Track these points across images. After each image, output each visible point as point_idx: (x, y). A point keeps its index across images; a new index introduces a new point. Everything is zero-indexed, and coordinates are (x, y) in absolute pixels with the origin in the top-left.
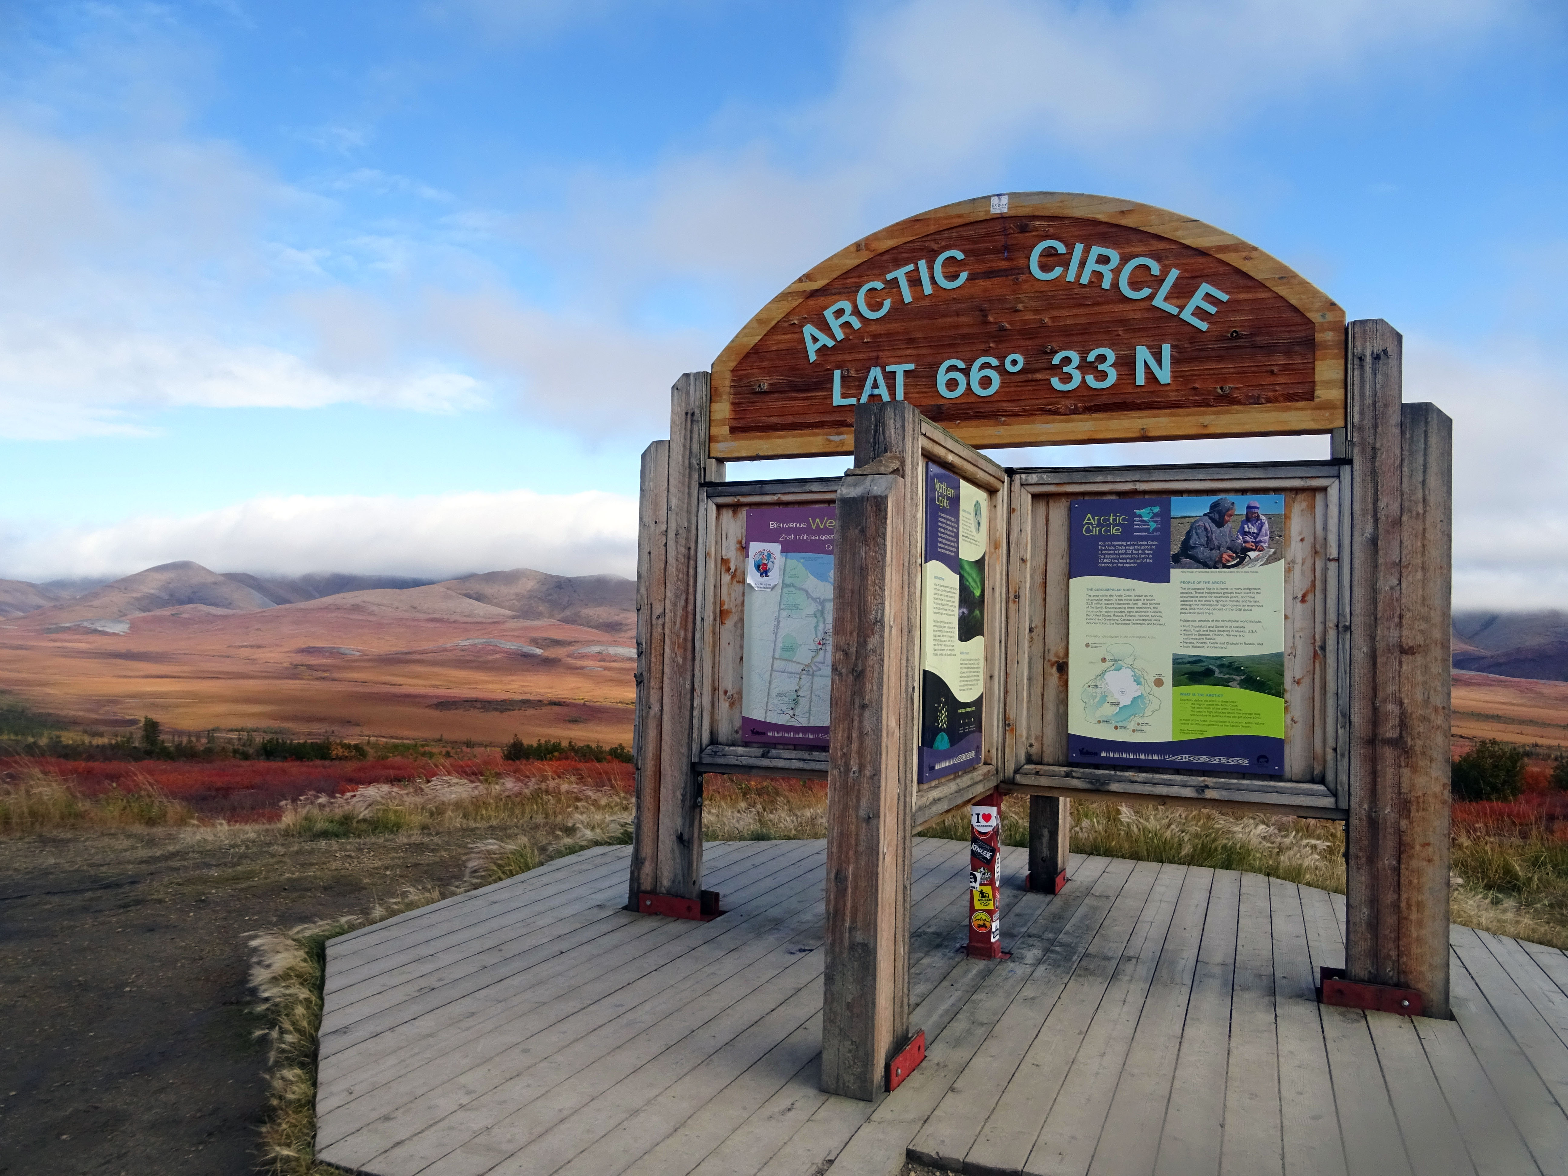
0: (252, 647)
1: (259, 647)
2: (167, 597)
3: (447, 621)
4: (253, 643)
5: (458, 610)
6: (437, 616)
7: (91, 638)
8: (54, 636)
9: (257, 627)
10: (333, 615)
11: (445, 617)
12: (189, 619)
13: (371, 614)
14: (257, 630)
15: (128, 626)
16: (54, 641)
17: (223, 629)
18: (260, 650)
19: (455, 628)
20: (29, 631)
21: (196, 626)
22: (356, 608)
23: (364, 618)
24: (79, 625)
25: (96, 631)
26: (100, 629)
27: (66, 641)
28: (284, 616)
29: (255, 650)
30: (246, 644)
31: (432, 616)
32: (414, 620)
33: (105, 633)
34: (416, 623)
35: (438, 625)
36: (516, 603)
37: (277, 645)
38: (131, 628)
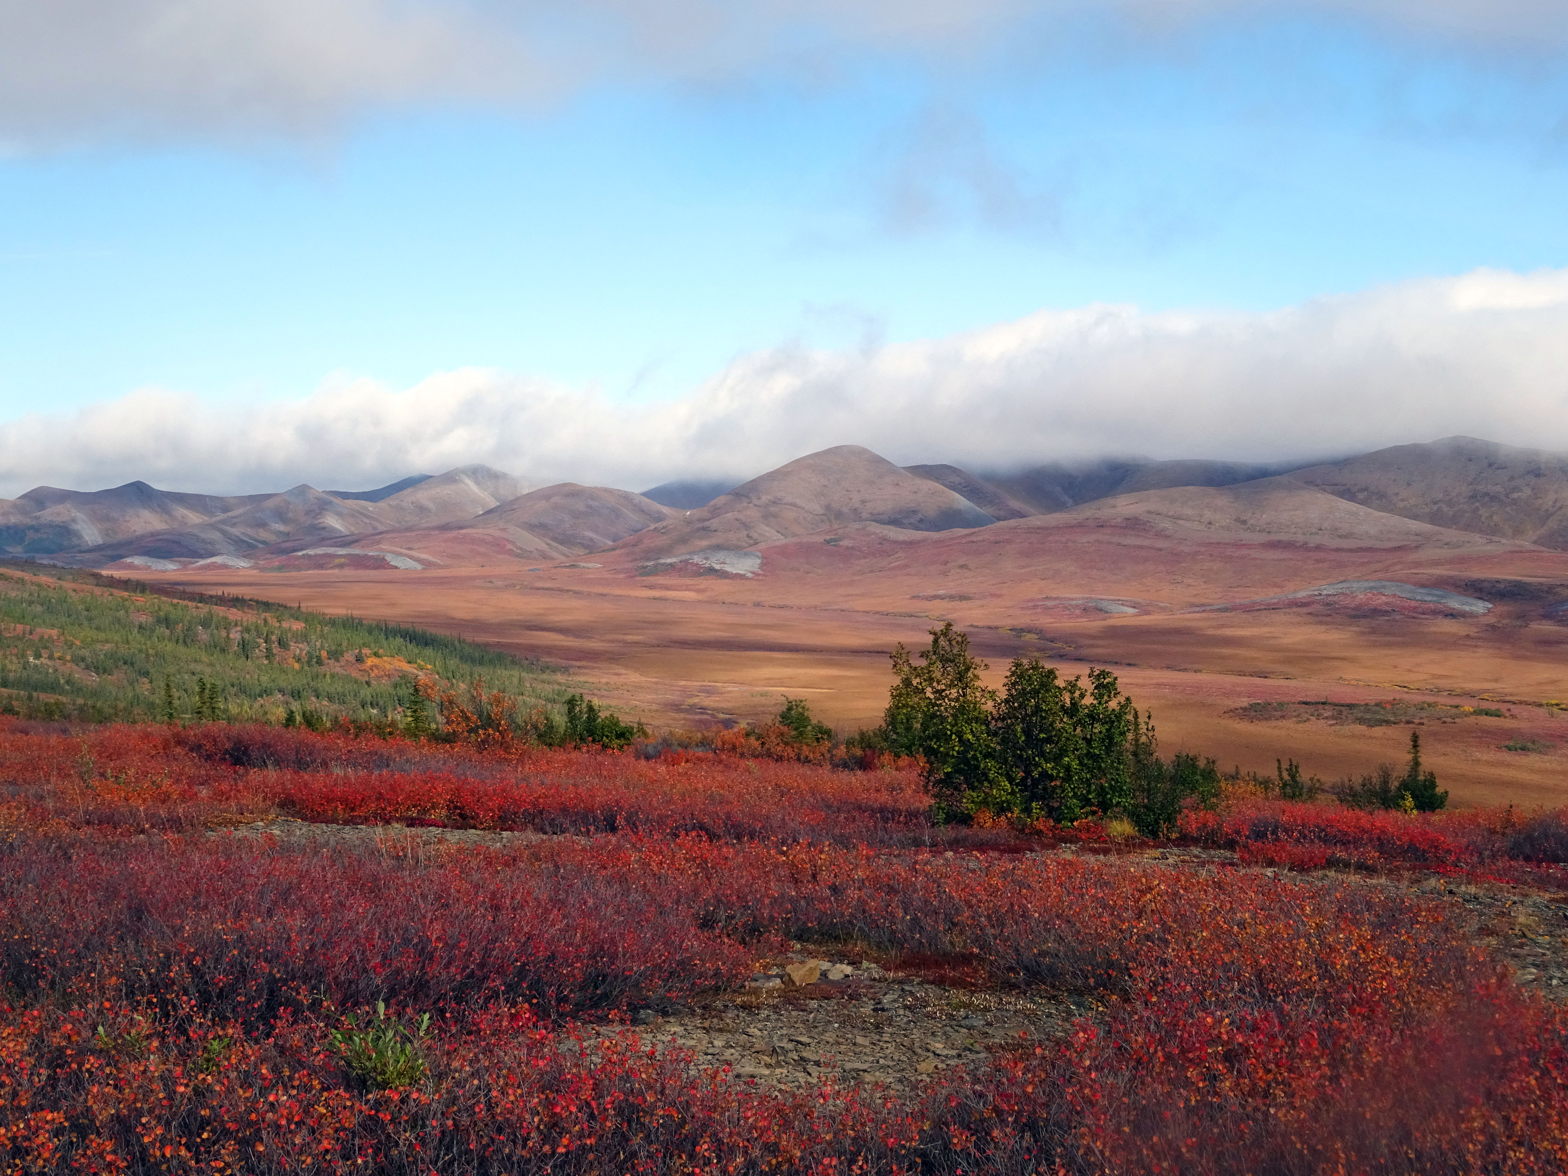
0: (952, 598)
1: (963, 598)
2: (821, 511)
3: (1305, 547)
4: (953, 592)
5: (1326, 525)
6: (1283, 537)
7: (703, 582)
8: (651, 580)
9: (962, 561)
10: (1092, 538)
11: (1300, 538)
12: (853, 548)
13: (1161, 534)
14: (962, 567)
15: (759, 561)
16: (651, 587)
17: (906, 566)
18: (964, 604)
19: (1318, 561)
20: (617, 572)
21: (863, 561)
22: (1133, 524)
23: (1146, 543)
24: (686, 562)
25: (711, 571)
26: (717, 567)
27: (667, 588)
28: (1008, 541)
29: (956, 604)
30: (941, 592)
31: (1274, 537)
32: (1239, 545)
33: (723, 575)
34: (1244, 552)
35: (1286, 555)
36: (1445, 509)
37: (993, 595)
38: (762, 566)
